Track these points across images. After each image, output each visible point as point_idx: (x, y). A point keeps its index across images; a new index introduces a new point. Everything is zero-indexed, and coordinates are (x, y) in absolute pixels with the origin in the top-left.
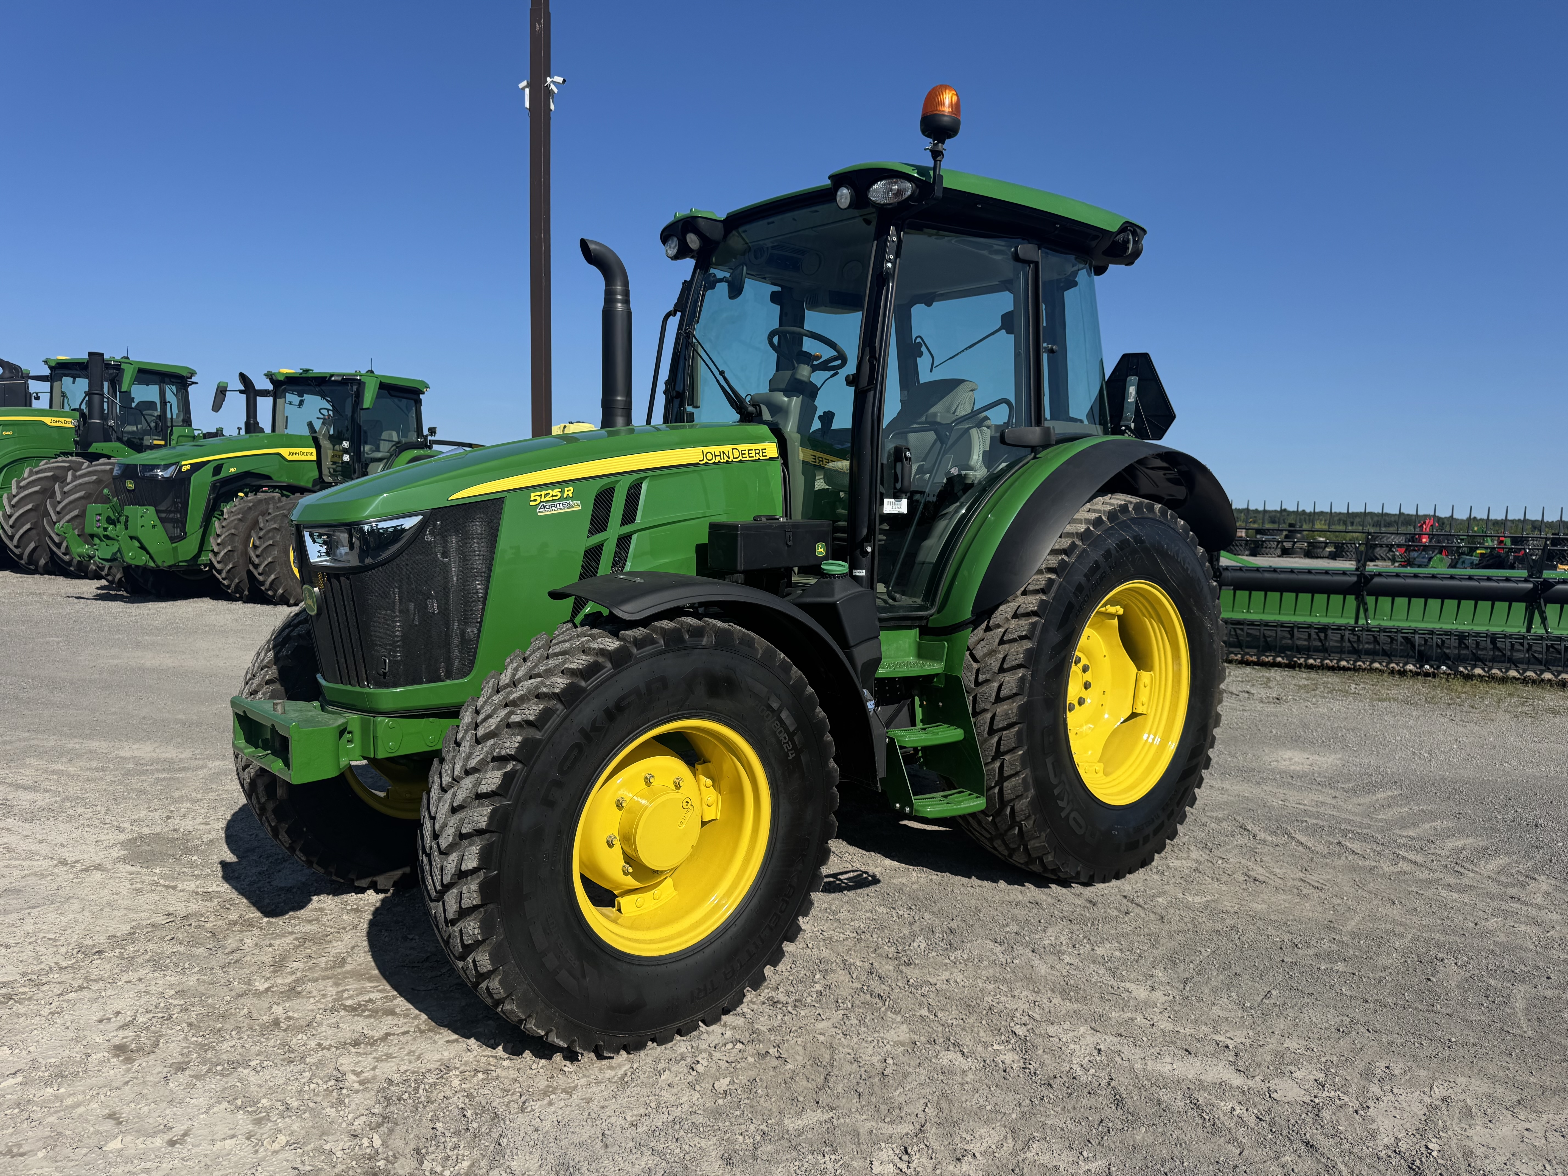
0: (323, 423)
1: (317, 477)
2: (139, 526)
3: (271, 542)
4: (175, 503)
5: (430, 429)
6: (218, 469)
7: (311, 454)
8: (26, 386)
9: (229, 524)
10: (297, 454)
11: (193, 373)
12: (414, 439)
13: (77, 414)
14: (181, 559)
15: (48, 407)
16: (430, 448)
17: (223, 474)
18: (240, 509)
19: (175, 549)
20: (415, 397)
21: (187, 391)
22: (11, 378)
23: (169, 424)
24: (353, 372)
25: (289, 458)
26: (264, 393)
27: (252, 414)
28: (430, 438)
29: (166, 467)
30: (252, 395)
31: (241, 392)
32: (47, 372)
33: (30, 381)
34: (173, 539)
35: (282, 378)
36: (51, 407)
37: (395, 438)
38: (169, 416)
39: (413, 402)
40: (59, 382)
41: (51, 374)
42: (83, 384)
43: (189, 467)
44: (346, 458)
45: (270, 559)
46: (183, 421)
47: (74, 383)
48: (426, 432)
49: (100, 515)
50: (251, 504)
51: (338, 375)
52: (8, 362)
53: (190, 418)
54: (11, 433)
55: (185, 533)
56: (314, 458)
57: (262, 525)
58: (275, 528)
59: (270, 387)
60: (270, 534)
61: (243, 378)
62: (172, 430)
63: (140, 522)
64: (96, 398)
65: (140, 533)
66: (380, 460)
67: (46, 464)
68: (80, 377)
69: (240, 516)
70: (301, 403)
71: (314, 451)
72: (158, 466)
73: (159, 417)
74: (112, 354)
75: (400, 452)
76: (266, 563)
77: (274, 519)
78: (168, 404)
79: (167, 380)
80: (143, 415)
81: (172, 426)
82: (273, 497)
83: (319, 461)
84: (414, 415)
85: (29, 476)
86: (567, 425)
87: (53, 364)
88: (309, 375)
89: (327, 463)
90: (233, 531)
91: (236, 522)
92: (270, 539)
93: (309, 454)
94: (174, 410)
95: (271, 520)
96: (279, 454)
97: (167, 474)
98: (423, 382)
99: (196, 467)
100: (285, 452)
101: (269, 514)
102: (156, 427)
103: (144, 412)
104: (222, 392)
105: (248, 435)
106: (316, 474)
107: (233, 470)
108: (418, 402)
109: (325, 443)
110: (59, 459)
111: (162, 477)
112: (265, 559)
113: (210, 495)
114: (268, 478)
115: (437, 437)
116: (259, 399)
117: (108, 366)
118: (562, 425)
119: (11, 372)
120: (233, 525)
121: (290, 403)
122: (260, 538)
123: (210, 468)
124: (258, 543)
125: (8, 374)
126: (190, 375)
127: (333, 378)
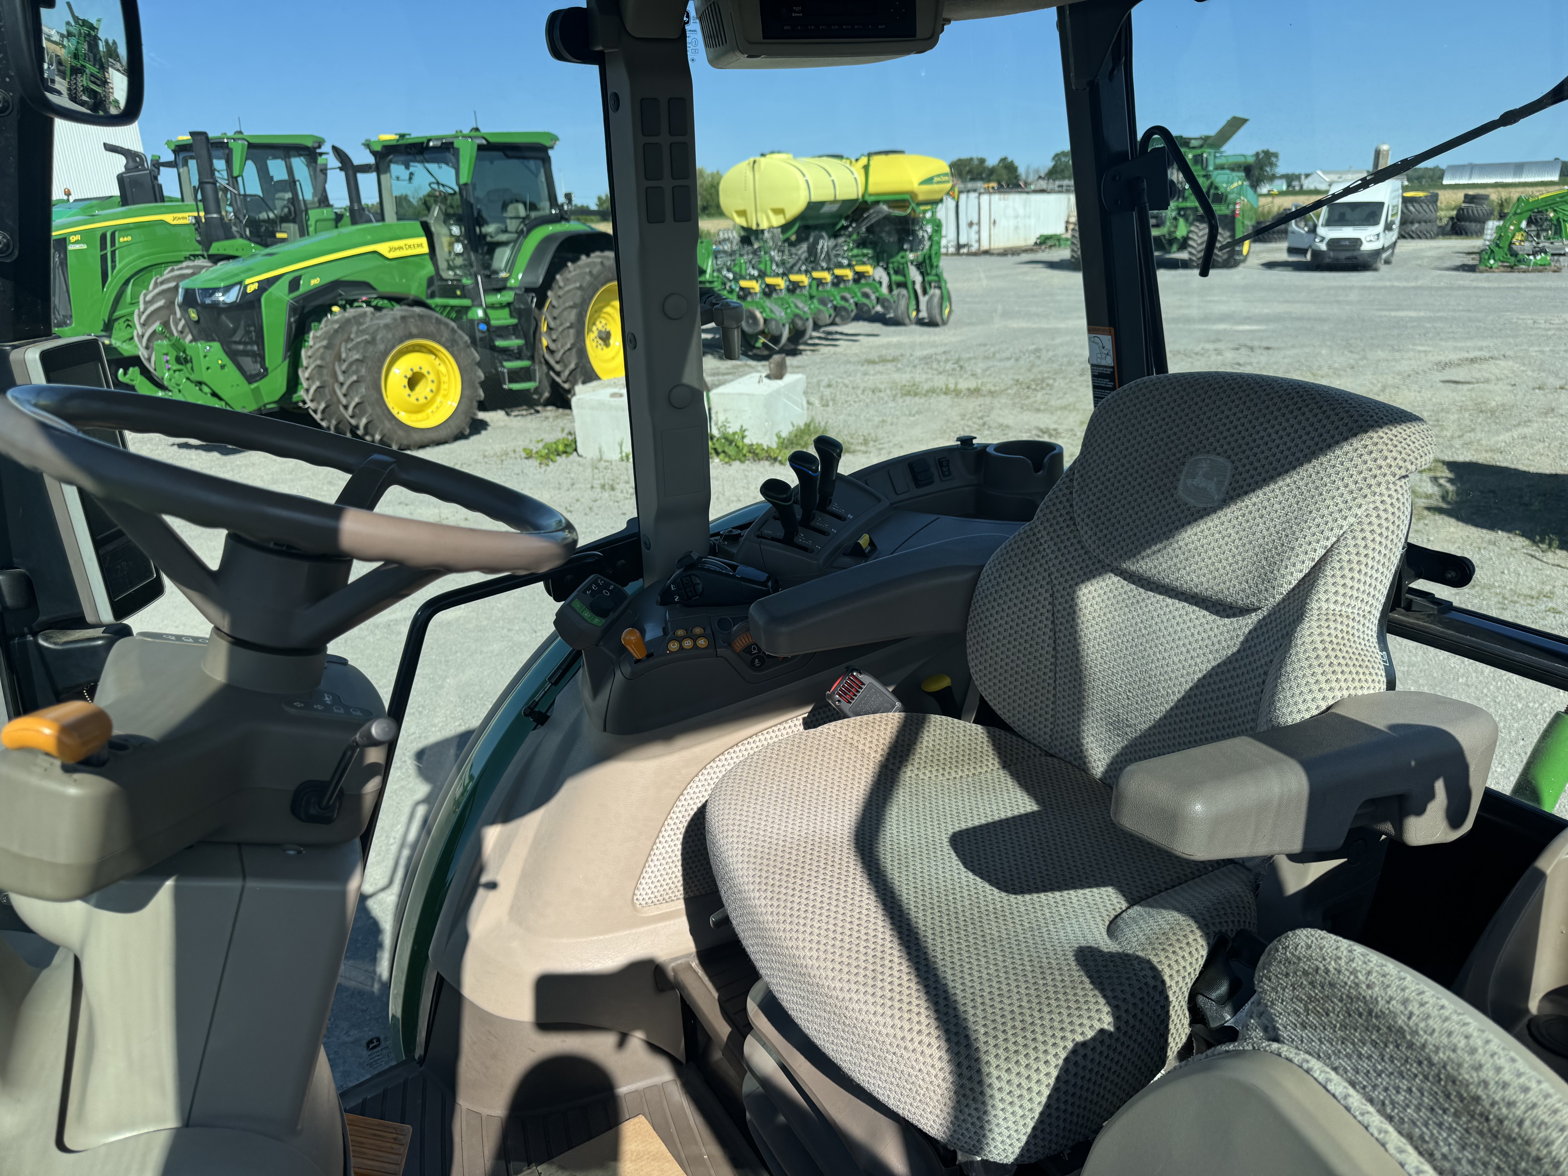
0: (435, 201)
1: (432, 274)
2: (204, 369)
3: (356, 377)
4: (248, 333)
5: (565, 196)
6: (294, 284)
7: (420, 245)
8: (154, 177)
9: (314, 353)
10: (400, 248)
12: (547, 212)
14: (266, 401)
16: (570, 219)
17: (303, 289)
18: (326, 333)
19: (256, 392)
20: (541, 155)
22: (135, 168)
23: (303, 208)
25: (391, 255)
26: (365, 169)
27: (354, 195)
28: (568, 207)
29: (227, 289)
30: (351, 173)
32: (170, 157)
33: (157, 170)
34: (251, 379)
35: (381, 147)
37: (522, 213)
39: (539, 163)
40: (185, 167)
41: (176, 158)
43: (256, 286)
44: (460, 247)
45: (359, 398)
48: (561, 199)
49: (167, 354)
50: (336, 326)
51: (437, 139)
54: (129, 238)
55: (266, 370)
56: (425, 249)
57: (344, 356)
58: (357, 360)
59: (371, 160)
60: (354, 368)
61: (340, 153)
62: (307, 216)
63: (204, 363)
64: (209, 188)
65: (205, 377)
66: (504, 244)
67: (172, 270)
69: (325, 343)
70: (409, 177)
71: (424, 240)
72: (215, 290)
73: (291, 200)
75: (529, 230)
76: (357, 402)
77: (357, 347)
79: (292, 153)
83: (432, 254)
84: (543, 179)
85: (154, 288)
86: (758, 158)
87: (175, 146)
88: (406, 141)
89: (443, 255)
90: (319, 362)
91: (322, 350)
92: (354, 373)
93: (417, 246)
94: (305, 191)
96: (375, 252)
97: (232, 297)
98: (549, 134)
99: (265, 285)
100: (383, 248)
101: (352, 340)
106: (429, 271)
107: (315, 282)
108: (547, 162)
109: (439, 227)
110: (184, 264)
111: (224, 303)
112: (352, 399)
113: (290, 317)
114: (365, 286)
116: (360, 176)
117: (216, 145)
118: (752, 160)
119: (135, 161)
120: (319, 354)
121: (397, 176)
122: (345, 372)
123: (284, 284)
124: (343, 378)
125: (132, 165)
126: (316, 145)
127: (431, 144)
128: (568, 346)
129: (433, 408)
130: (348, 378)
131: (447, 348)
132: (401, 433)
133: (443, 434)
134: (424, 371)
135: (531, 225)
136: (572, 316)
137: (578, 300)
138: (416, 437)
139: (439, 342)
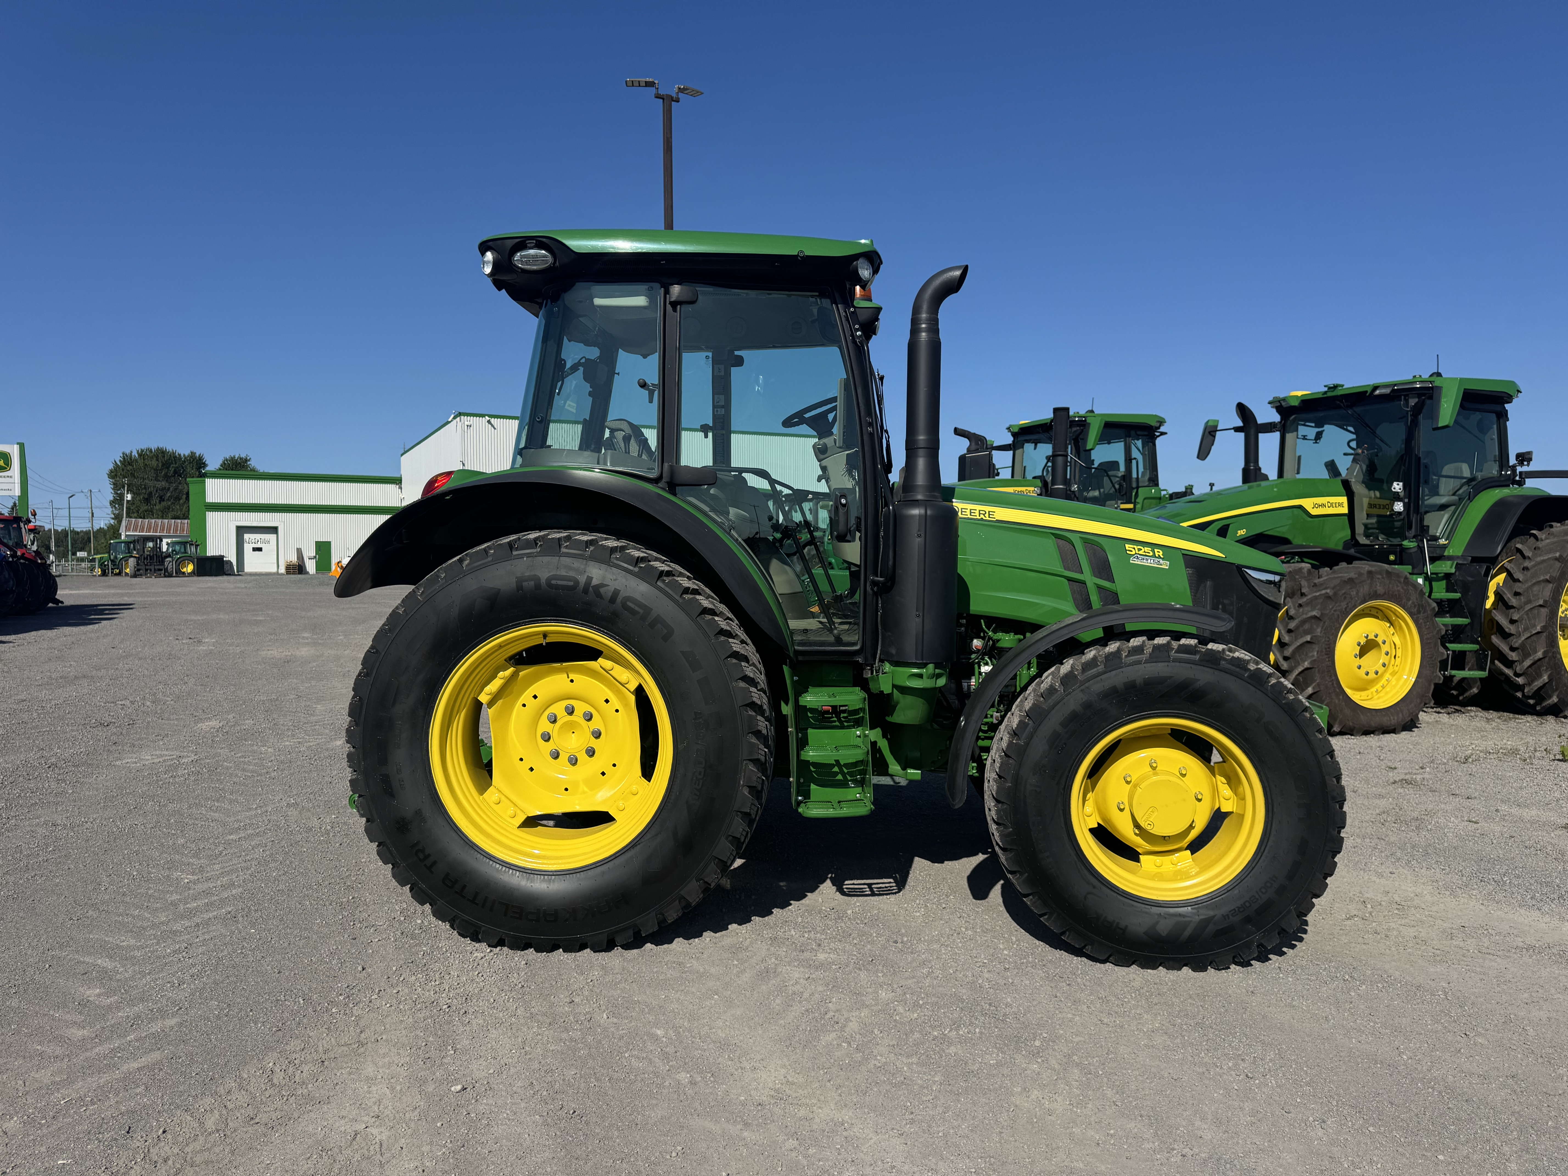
0: (1354, 461)
1: (1349, 537)
3: (1308, 638)
5: (1518, 456)
6: (1222, 533)
7: (1341, 505)
8: (990, 457)
10: (1323, 505)
11: (1162, 422)
12: (1495, 472)
13: (1039, 482)
15: (1010, 477)
16: (1521, 483)
20: (1497, 408)
21: (1154, 445)
22: (977, 451)
23: (1134, 485)
24: (1409, 377)
25: (1314, 512)
26: (1269, 428)
27: (1252, 458)
28: (1519, 469)
30: (1252, 432)
31: (1237, 429)
32: (1009, 440)
33: (994, 452)
35: (1296, 403)
36: (1013, 476)
37: (1466, 472)
38: (1134, 475)
39: (1493, 417)
40: (1021, 449)
41: (1014, 441)
42: (1046, 449)
44: (1399, 507)
45: (1306, 664)
46: (1150, 480)
47: (1035, 448)
48: (1512, 461)
51: (1386, 386)
52: (974, 434)
53: (1157, 476)
56: (1345, 510)
58: (1315, 617)
59: (1276, 418)
60: (1307, 626)
61: (1243, 410)
62: (1137, 493)
64: (1060, 460)
66: (1443, 507)
68: (1040, 443)
70: (1319, 436)
71: (1344, 500)
73: (1124, 478)
74: (1077, 409)
75: (1476, 494)
76: (1300, 669)
77: (1311, 603)
78: (1134, 462)
79: (1133, 433)
80: (1108, 476)
81: (1138, 488)
82: (1301, 569)
83: (1351, 515)
84: (1495, 437)
87: (1016, 430)
88: (1339, 392)
89: (1361, 518)
92: (1307, 633)
93: (1338, 505)
94: (1139, 469)
95: (1307, 604)
96: (1300, 507)
98: (1513, 383)
100: (1308, 503)
101: (1303, 595)
102: (1120, 489)
103: (1110, 473)
104: (1210, 433)
105: (1246, 486)
106: (1347, 533)
107: (1243, 532)
108: (1503, 416)
109: (1359, 489)
112: (1298, 664)
114: (1286, 541)
115: (1533, 467)
117: (1073, 423)
119: (977, 444)
121: (1304, 438)
122: (1290, 631)
124: (1286, 639)
125: (974, 447)
126: (1158, 425)
127: (1377, 392)
128: (1538, 629)
129: (1378, 686)
130: (1296, 639)
131: (1411, 615)
132: (1347, 711)
133: (1393, 720)
134: (1380, 640)
135: (1477, 486)
136: (1547, 591)
137: (1556, 574)
138: (1363, 719)
139: (1404, 607)
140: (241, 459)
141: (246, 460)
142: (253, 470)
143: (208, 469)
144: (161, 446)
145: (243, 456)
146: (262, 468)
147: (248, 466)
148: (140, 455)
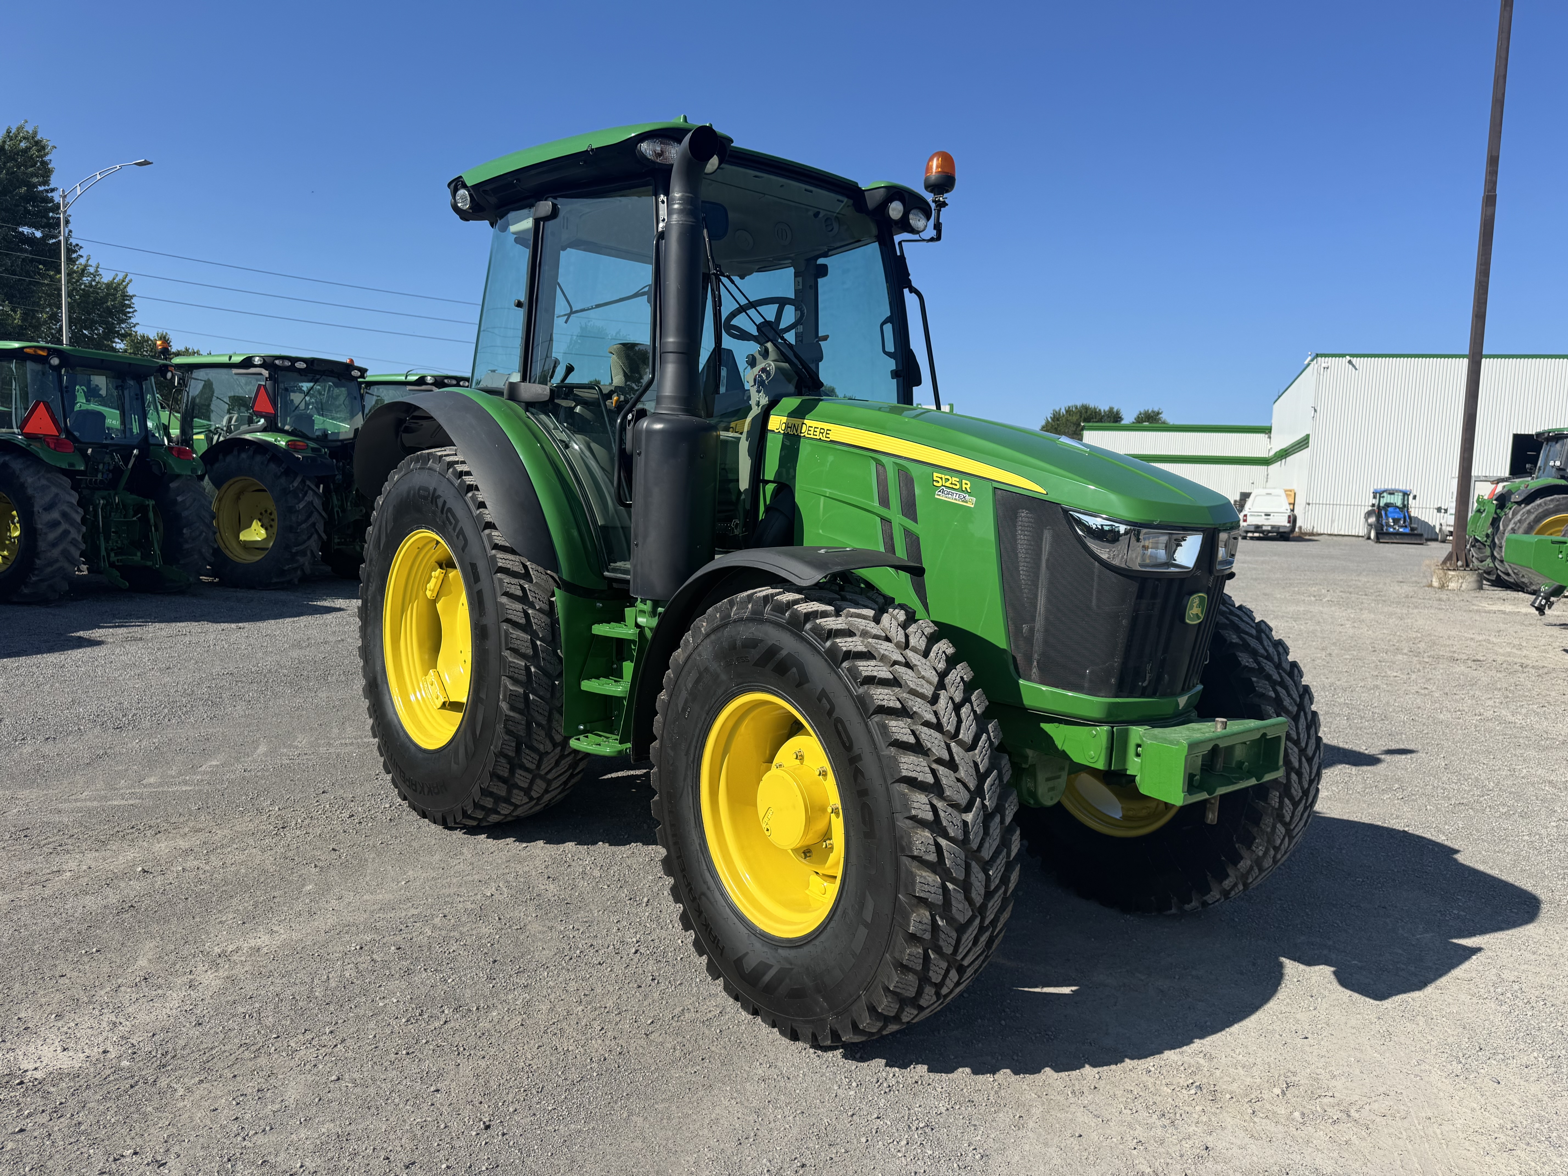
140: (1153, 412)
141: (1158, 413)
142: (1164, 423)
143: (1123, 422)
144: (1085, 403)
145: (1156, 409)
146: (1171, 421)
147: (1159, 419)
148: (1067, 412)
